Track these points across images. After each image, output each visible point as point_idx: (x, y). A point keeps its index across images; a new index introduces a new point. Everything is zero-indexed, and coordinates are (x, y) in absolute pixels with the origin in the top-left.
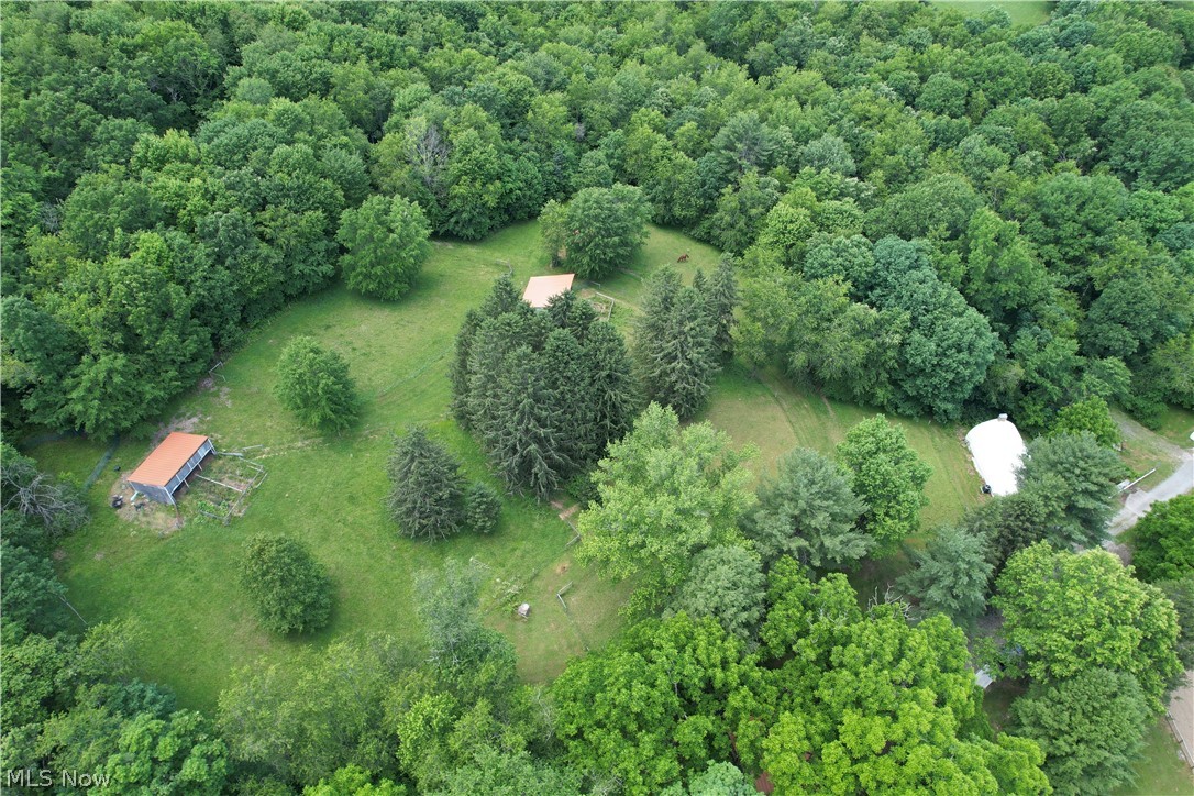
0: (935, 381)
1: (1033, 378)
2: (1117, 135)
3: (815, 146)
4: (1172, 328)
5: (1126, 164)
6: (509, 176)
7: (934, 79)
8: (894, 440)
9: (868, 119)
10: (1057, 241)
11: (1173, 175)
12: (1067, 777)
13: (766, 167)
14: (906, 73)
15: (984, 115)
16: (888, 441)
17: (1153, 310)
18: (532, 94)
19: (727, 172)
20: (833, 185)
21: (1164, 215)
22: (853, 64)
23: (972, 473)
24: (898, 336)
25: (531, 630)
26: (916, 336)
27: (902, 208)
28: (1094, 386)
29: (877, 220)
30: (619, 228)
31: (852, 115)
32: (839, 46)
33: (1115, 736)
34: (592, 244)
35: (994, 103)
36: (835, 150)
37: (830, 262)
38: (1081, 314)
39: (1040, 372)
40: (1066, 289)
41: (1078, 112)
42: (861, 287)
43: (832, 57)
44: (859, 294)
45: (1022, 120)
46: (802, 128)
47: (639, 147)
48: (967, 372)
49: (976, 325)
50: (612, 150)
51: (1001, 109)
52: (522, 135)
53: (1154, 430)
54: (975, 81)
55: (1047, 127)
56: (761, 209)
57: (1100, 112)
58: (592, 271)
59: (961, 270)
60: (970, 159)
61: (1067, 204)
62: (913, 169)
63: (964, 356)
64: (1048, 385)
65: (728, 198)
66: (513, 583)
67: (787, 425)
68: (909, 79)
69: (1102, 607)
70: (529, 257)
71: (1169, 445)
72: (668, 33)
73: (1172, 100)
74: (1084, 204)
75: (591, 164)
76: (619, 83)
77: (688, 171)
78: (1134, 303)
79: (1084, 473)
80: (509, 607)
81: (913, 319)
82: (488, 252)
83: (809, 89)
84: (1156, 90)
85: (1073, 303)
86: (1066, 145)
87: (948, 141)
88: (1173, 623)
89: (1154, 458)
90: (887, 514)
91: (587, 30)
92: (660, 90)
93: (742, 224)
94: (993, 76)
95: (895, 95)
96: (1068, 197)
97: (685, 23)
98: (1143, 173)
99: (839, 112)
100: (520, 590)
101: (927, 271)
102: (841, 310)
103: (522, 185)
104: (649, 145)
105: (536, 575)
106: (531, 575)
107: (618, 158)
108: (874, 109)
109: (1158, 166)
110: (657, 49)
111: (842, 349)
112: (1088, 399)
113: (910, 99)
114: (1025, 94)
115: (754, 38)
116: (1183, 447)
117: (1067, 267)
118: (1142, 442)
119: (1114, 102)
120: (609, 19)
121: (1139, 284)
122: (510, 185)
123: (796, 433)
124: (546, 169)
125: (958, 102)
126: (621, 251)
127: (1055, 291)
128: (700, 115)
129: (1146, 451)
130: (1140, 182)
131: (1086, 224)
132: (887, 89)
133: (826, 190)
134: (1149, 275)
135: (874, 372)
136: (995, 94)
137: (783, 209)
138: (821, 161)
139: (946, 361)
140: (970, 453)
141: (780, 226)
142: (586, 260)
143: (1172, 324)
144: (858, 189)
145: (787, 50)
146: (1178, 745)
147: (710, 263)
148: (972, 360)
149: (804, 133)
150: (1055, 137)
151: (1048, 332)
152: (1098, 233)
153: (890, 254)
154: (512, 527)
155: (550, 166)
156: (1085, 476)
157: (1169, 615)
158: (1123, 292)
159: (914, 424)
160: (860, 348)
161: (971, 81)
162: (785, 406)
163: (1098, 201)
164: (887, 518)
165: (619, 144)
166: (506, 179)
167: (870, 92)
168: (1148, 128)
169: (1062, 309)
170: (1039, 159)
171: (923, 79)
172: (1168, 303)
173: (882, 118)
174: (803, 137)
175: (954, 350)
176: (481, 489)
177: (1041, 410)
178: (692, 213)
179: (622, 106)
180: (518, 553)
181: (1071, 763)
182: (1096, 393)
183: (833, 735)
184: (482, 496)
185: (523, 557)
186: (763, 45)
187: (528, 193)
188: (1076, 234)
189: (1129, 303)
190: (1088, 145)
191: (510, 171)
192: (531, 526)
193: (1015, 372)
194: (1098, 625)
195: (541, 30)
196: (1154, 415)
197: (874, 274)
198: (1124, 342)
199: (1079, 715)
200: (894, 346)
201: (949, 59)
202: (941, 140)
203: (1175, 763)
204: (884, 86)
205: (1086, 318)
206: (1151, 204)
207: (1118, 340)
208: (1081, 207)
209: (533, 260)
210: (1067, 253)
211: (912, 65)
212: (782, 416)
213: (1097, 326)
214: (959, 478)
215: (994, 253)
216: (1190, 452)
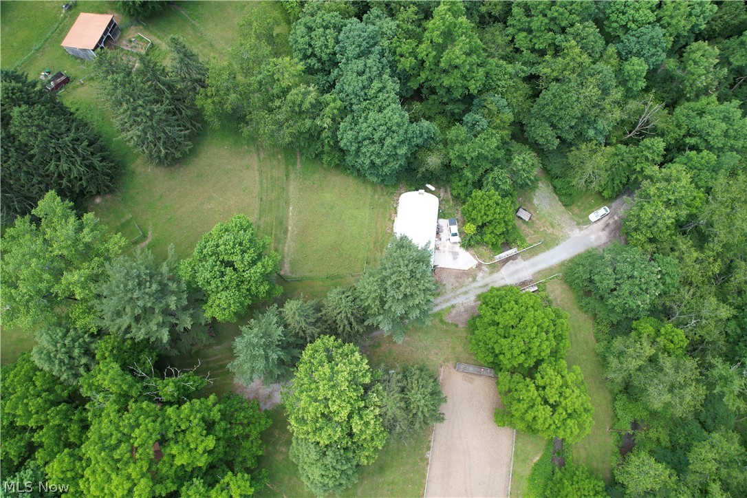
21: (638, 15)
23: (389, 231)
40: (522, 79)
42: (327, 64)
53: (564, 205)
67: (257, 173)
71: (569, 221)
85: (521, 94)
89: (550, 231)
112: (489, 190)
116: (578, 224)
118: (550, 215)
123: (261, 183)
129: (548, 224)
134: (582, 83)
140: (396, 213)
143: (594, 128)
146: (430, 448)
153: (347, 38)
158: (555, 97)
162: (262, 156)
188: (543, 27)
189: (556, 108)
196: (569, 195)
197: (334, 55)
200: (326, 128)
203: (421, 459)
212: (255, 164)
213: (533, 120)
214: (377, 233)
215: (441, 48)
216: (581, 229)
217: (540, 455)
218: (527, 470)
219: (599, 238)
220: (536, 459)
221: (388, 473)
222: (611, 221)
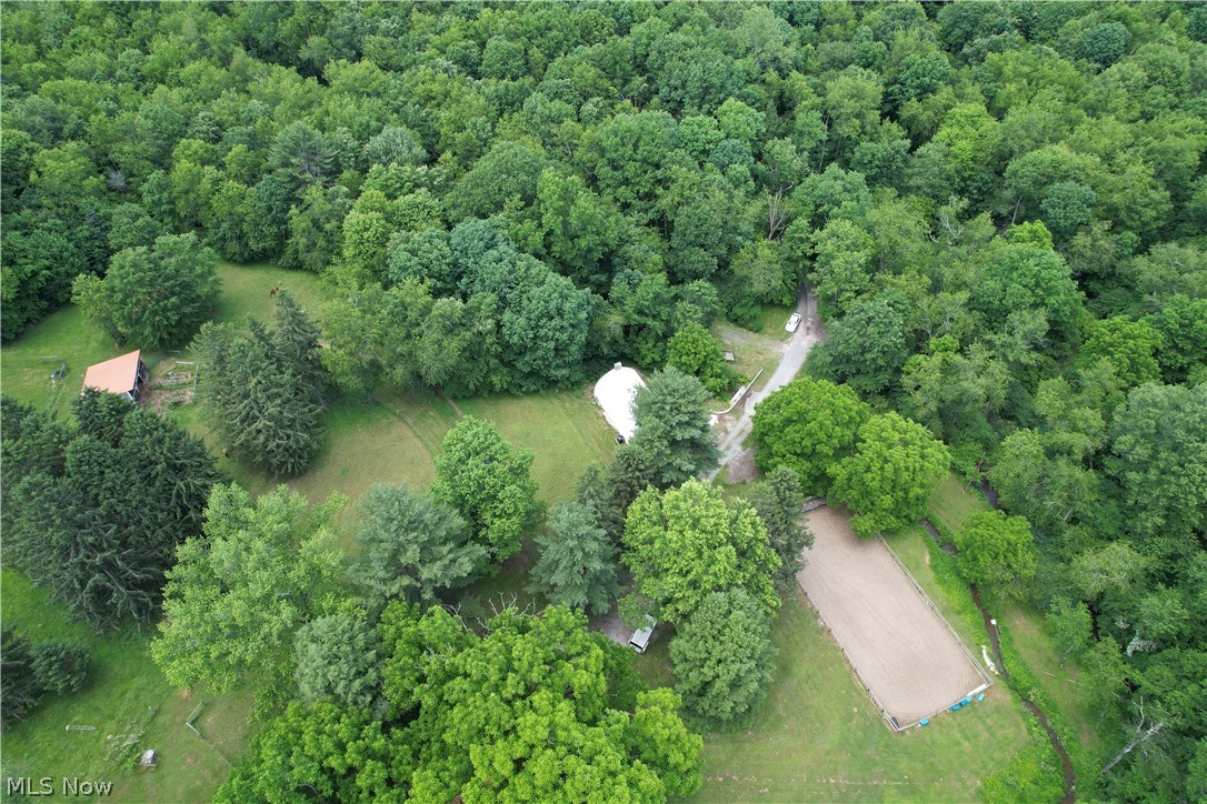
0: (540, 353)
1: (635, 320)
2: (659, 69)
3: (376, 143)
4: (740, 238)
5: (672, 94)
6: (25, 257)
7: (491, 43)
8: (482, 439)
9: (434, 98)
10: (626, 182)
11: (711, 97)
12: (721, 697)
13: (333, 173)
14: (463, 43)
15: (545, 70)
16: (475, 443)
17: (717, 227)
18: (32, 151)
19: (293, 190)
20: (405, 178)
21: (709, 137)
22: (410, 44)
23: (606, 428)
24: (490, 321)
25: (163, 777)
26: (507, 316)
27: (472, 188)
28: (689, 312)
29: (454, 206)
30: (173, 286)
31: (416, 99)
32: (392, 27)
33: (740, 647)
34: (147, 312)
35: (551, 57)
36: (398, 140)
37: (408, 264)
38: (665, 245)
39: (640, 312)
40: (647, 225)
41: (621, 54)
42: (448, 279)
43: (387, 41)
44: (449, 286)
45: (577, 69)
46: (360, 125)
47: (183, 186)
48: (565, 337)
49: (559, 289)
50: (157, 196)
51: (559, 60)
52: (33, 202)
53: (756, 331)
54: (529, 39)
55: (601, 72)
56: (334, 223)
57: (640, 50)
58: (162, 339)
59: (537, 239)
60: (537, 119)
61: (624, 145)
62: (486, 140)
63: (556, 322)
64: (650, 322)
65: (298, 220)
66: (129, 732)
67: (415, 440)
68: (467, 48)
69: (697, 538)
70: (87, 342)
71: (771, 342)
72: (204, 45)
73: (698, 28)
74: (637, 141)
75: (126, 220)
76: (146, 117)
77: (248, 200)
78: (702, 225)
79: (674, 406)
80: (129, 764)
81: (503, 299)
82: (31, 351)
83: (365, 80)
84: (686, 21)
85: (654, 238)
86: (624, 86)
87: (512, 104)
88: (759, 528)
89: (761, 358)
90: (494, 516)
91: (101, 57)
92: (201, 114)
93: (321, 242)
94: (543, 31)
95: (455, 68)
96: (622, 139)
97: (219, 29)
98: (687, 100)
99: (401, 98)
100: (140, 737)
101: (502, 247)
102: (426, 310)
103: (47, 263)
104: (196, 179)
105: (157, 713)
106: (151, 714)
107: (168, 203)
108: (436, 88)
109: (695, 92)
110: (192, 67)
111: (436, 353)
112: (686, 325)
113: (472, 68)
114: (576, 44)
115: (303, 33)
116: (782, 340)
117: (642, 204)
118: (750, 346)
119: (649, 37)
120: (129, 39)
121: (699, 207)
122: (29, 268)
123: (426, 446)
124: (80, 235)
125: (516, 63)
126: (187, 310)
127: (634, 231)
128: (249, 135)
129: (754, 354)
130: (687, 108)
131: (644, 161)
132: (445, 64)
133: (398, 185)
134: (705, 196)
135: (483, 362)
136: (549, 48)
137: (354, 218)
138: (387, 155)
139: (542, 332)
140: (601, 408)
141: (355, 237)
142: (148, 331)
143: (739, 234)
144: (430, 177)
145: (340, 42)
146: (817, 615)
147: (306, 289)
148: (565, 324)
149: (364, 130)
150: (612, 79)
151: (639, 272)
152: (657, 166)
153: (464, 239)
154: (117, 668)
155: (83, 231)
156: (676, 409)
157: (753, 524)
158: (690, 218)
159: (544, 397)
160: (454, 345)
161: (525, 40)
162: (410, 421)
163: (646, 138)
164: (495, 520)
165: (162, 188)
166: (20, 261)
167: (430, 70)
168: (680, 59)
169: (644, 246)
170: (601, 105)
171: (483, 45)
172: (729, 217)
173: (446, 95)
174: (364, 134)
175: (545, 320)
176: (43, 649)
177: (655, 346)
178: (269, 243)
179: (160, 142)
180: (130, 695)
181: (718, 684)
182: (690, 317)
183: (467, 774)
184: (49, 655)
185: (137, 697)
186: (314, 40)
187: (62, 269)
188: (639, 172)
189: (697, 226)
190: (638, 82)
191: (23, 250)
192: (141, 657)
193: (614, 321)
194: (700, 554)
195: (40, 65)
196: (754, 318)
197: (455, 264)
198: (705, 261)
199: (710, 640)
200: (489, 332)
201: (502, 22)
202: (507, 105)
203: (818, 632)
204: (442, 61)
205: (671, 248)
206: (696, 128)
207: (699, 262)
208: (636, 147)
209: (94, 344)
210: (638, 192)
211: (468, 33)
212: (409, 433)
213: (680, 253)
214: (595, 436)
215: (563, 212)
216: (788, 343)
217: (927, 552)
218: (930, 575)
219: (809, 341)
220: (927, 558)
221: (795, 669)
222: (809, 324)
